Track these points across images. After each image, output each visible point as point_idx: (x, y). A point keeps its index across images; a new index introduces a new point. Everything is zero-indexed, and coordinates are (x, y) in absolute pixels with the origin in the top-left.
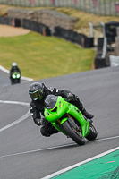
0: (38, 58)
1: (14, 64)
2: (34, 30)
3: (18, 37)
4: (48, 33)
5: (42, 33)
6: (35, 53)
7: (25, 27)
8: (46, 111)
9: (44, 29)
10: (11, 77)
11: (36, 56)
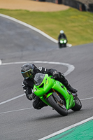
0: (76, 29)
1: (62, 32)
2: (73, 7)
3: (61, 12)
4: (84, 9)
5: (79, 9)
6: (73, 24)
7: (66, 4)
9: (80, 6)
10: (59, 43)
11: (74, 27)
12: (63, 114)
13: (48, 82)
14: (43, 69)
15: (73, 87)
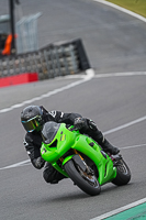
8: (43, 146)
12: (90, 192)
13: (65, 137)
14: (58, 114)
15: (113, 144)
